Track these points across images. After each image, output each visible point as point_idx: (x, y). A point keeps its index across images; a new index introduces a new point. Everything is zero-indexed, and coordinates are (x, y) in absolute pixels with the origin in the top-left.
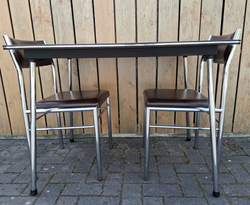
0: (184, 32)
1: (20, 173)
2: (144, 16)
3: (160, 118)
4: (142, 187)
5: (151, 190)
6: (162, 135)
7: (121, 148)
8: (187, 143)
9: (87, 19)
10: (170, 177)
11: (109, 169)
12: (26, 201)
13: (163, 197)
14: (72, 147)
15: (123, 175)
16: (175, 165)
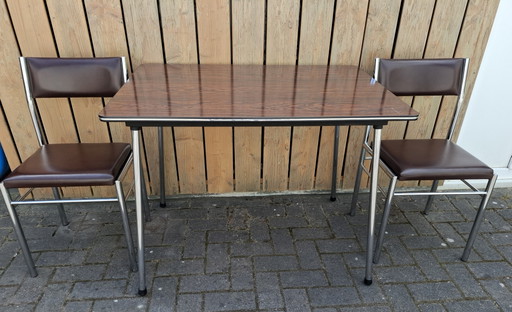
0: (339, 42)
1: (108, 264)
2: (279, 13)
3: (294, 170)
4: (279, 276)
5: (291, 279)
6: (296, 193)
7: (240, 217)
8: (331, 205)
9: (184, 13)
10: (311, 260)
11: (232, 251)
12: (136, 304)
13: (306, 289)
14: (166, 215)
15: (252, 260)
16: (317, 242)
